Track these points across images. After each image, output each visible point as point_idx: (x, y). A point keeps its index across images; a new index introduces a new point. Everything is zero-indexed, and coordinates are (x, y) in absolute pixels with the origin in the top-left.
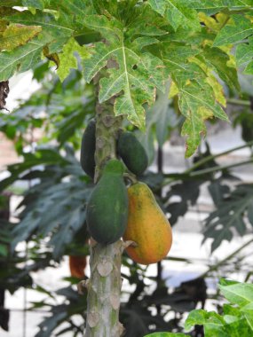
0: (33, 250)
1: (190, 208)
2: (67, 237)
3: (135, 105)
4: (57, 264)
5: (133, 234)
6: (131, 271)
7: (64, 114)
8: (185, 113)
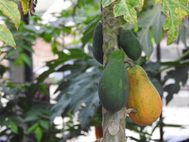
0: (68, 124)
1: (182, 88)
2: (92, 112)
3: (129, 8)
4: (86, 133)
5: (133, 103)
6: (140, 136)
7: (86, 23)
8: (166, 12)
